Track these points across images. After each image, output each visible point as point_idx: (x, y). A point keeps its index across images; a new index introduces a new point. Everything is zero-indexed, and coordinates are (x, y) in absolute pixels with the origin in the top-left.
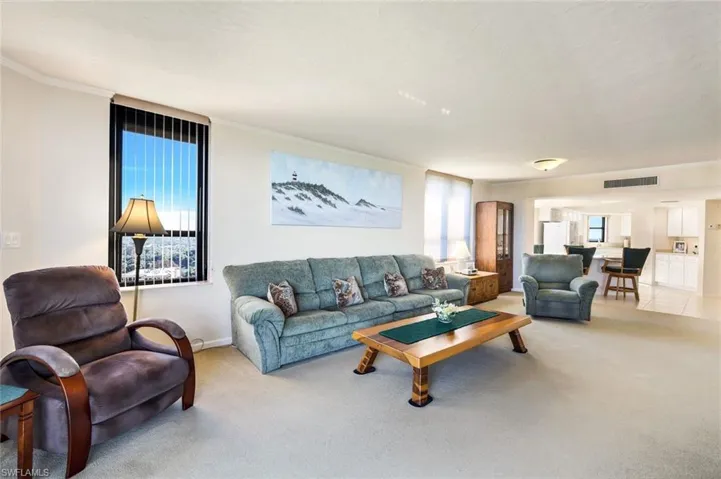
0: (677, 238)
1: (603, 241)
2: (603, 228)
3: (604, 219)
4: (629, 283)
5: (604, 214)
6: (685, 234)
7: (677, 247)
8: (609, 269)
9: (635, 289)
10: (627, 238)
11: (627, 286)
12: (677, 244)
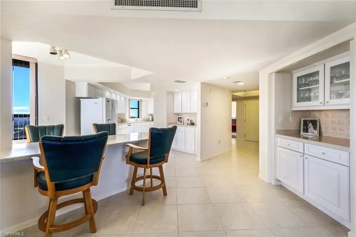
0: (178, 114)
1: (138, 117)
2: (138, 109)
3: (139, 102)
4: (156, 171)
5: (139, 98)
6: (184, 111)
7: (178, 120)
8: (134, 159)
9: (161, 178)
10: (151, 115)
11: (154, 174)
12: (179, 118)
